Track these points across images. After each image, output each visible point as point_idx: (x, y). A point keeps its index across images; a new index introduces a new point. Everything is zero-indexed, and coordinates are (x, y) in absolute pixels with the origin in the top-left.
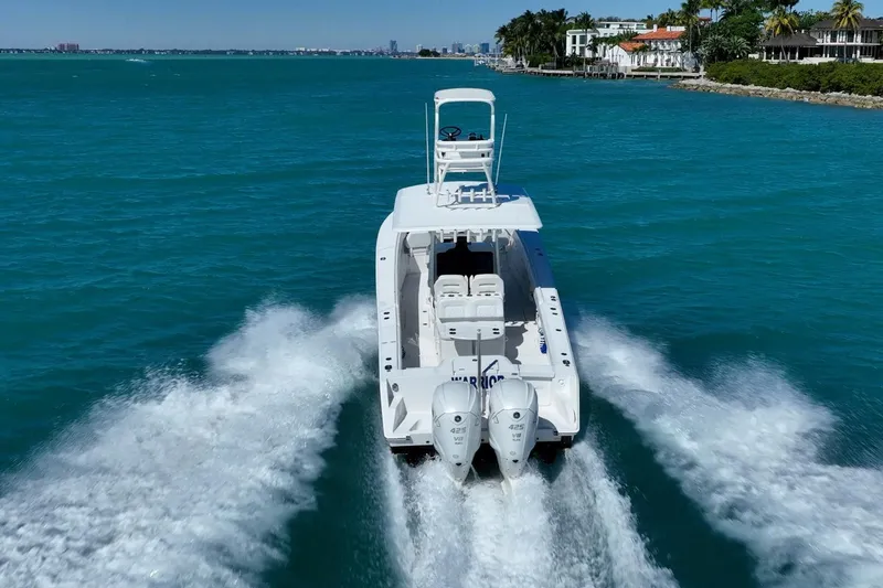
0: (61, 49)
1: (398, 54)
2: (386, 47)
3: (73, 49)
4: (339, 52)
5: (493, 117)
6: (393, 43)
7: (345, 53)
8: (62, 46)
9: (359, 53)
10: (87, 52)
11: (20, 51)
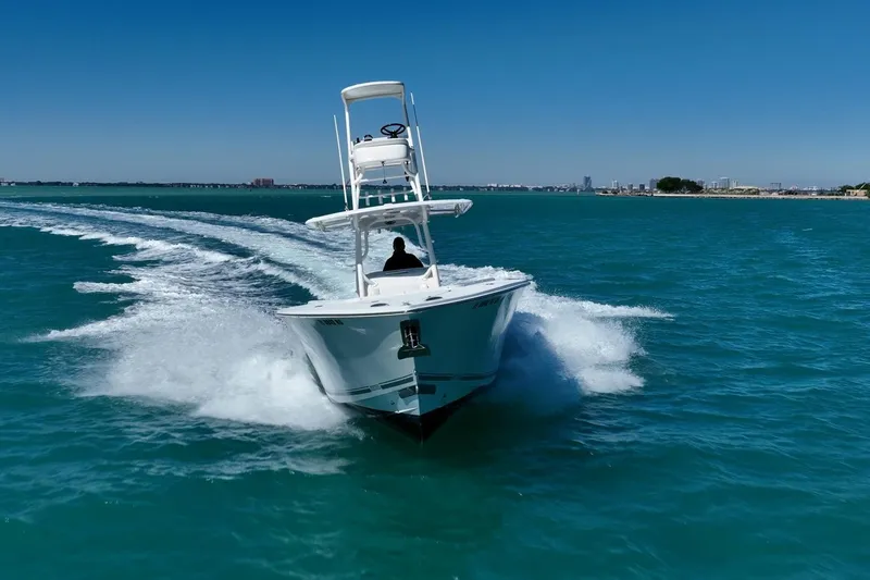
0: (257, 185)
1: (593, 190)
2: (580, 183)
3: (268, 184)
4: (530, 187)
5: (347, 114)
6: (587, 179)
7: (537, 189)
8: (258, 181)
9: (552, 189)
10: (280, 187)
11: (215, 186)
